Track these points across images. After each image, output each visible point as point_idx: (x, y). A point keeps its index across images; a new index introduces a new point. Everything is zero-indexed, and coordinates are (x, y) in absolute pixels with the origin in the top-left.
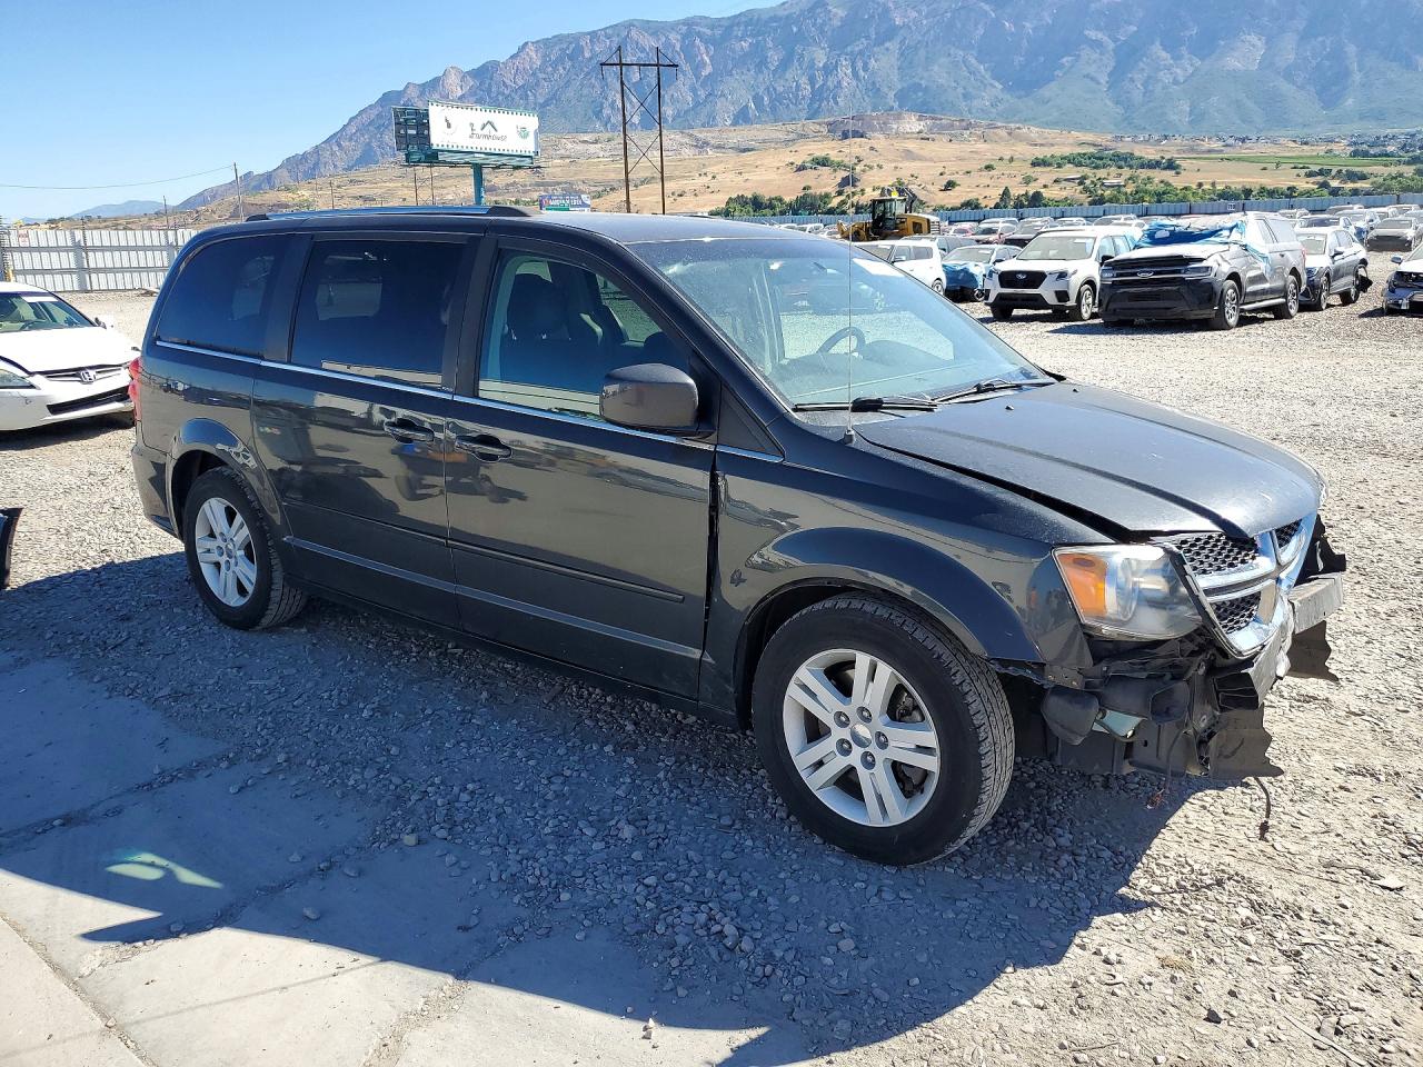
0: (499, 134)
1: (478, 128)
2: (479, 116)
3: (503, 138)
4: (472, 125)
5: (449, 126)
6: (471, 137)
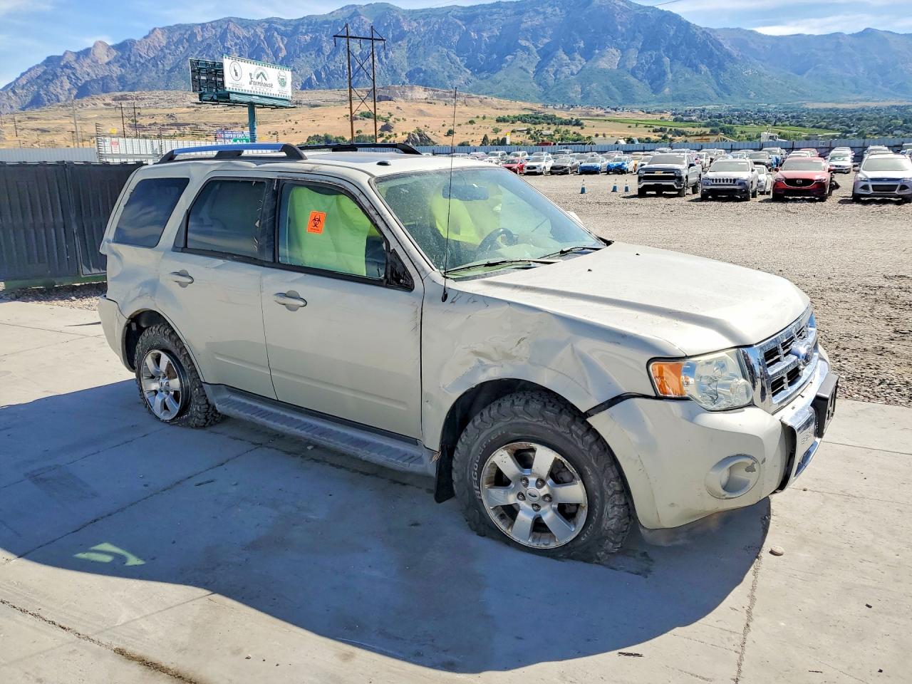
0: (268, 82)
2: (255, 69)
5: (236, 75)
6: (250, 84)
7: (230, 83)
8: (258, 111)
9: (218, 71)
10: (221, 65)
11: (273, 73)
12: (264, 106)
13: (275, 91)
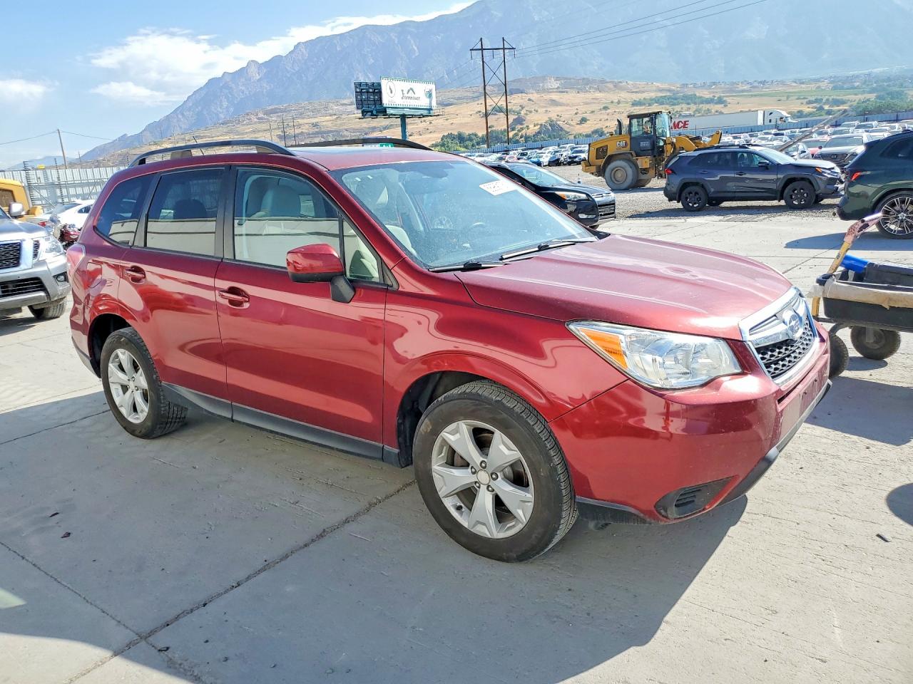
0: (416, 96)
1: (405, 92)
2: (406, 85)
3: (417, 99)
4: (402, 90)
5: (391, 92)
6: (402, 98)
7: (387, 100)
8: (408, 120)
9: (376, 90)
10: (379, 85)
11: (421, 89)
12: (413, 116)
13: (424, 102)
